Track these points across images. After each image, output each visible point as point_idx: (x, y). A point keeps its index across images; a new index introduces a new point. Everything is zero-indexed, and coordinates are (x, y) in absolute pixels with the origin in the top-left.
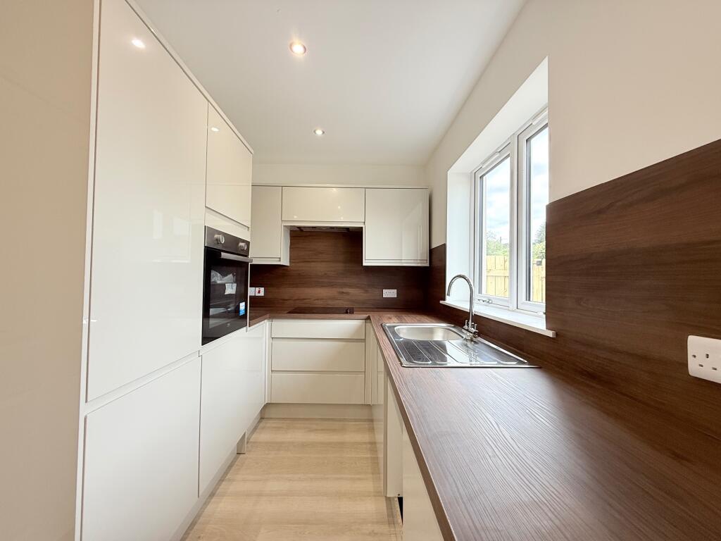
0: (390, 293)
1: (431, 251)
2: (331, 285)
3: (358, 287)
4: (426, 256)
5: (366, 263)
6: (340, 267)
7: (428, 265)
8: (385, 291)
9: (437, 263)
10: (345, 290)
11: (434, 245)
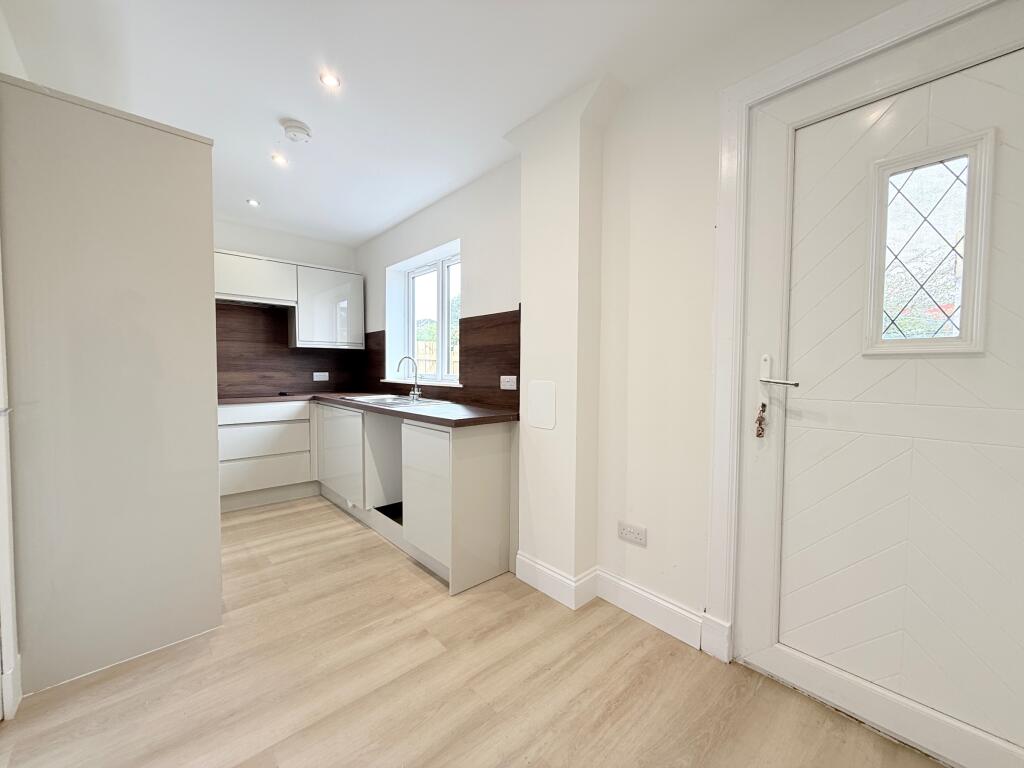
0: (321, 376)
1: (368, 336)
2: (251, 369)
3: (282, 370)
4: (361, 340)
5: (299, 344)
6: (261, 347)
7: (363, 348)
8: (315, 374)
9: (374, 347)
10: (267, 374)
11: (371, 329)
